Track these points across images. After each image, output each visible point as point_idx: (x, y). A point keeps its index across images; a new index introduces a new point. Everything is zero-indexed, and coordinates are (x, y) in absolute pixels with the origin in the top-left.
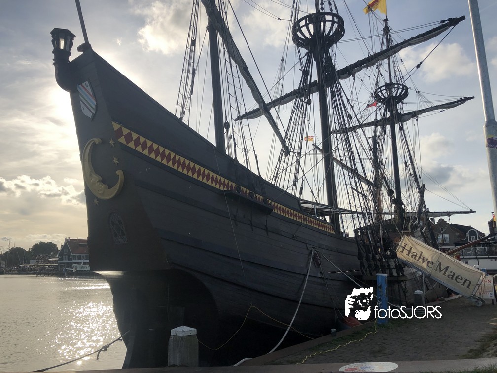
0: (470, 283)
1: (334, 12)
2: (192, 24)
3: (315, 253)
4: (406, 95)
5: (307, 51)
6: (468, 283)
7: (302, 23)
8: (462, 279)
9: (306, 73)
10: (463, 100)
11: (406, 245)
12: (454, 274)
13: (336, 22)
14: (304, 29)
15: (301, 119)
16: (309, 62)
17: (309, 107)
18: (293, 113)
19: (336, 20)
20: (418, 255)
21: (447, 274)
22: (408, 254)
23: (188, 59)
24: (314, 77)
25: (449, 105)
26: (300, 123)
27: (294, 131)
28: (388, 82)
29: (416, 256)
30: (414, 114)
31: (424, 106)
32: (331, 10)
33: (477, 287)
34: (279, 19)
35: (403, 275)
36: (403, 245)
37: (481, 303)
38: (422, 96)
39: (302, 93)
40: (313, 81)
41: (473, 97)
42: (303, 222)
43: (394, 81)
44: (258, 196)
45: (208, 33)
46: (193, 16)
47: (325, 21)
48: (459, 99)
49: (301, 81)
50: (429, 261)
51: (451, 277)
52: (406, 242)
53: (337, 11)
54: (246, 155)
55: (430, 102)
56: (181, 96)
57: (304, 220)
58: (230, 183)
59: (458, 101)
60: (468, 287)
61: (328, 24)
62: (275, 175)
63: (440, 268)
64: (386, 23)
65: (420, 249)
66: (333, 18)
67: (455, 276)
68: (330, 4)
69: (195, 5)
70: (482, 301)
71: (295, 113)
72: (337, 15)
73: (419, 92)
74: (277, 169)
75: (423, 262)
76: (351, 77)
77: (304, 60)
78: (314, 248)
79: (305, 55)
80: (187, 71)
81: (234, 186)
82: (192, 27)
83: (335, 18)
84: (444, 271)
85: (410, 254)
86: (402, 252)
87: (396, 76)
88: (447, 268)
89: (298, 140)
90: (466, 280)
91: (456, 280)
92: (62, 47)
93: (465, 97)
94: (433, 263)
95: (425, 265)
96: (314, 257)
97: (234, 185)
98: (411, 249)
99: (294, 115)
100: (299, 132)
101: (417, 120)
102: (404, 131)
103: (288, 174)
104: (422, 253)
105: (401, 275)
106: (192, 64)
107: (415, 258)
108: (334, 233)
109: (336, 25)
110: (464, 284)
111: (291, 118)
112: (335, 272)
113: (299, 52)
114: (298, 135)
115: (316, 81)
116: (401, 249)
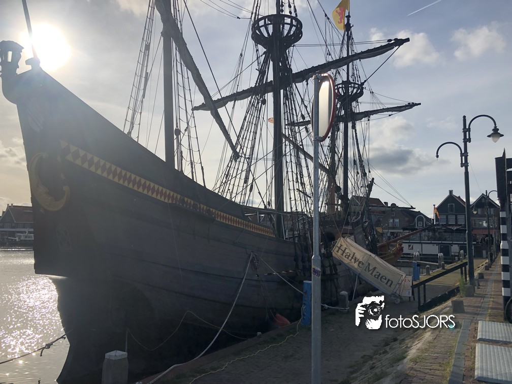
0: (392, 282)
1: (293, 15)
2: (147, 28)
3: (253, 257)
4: (361, 94)
5: (265, 50)
6: (390, 282)
7: (261, 23)
8: (385, 279)
9: (262, 73)
10: (411, 106)
11: (341, 245)
12: (380, 274)
13: (294, 26)
14: (263, 29)
15: (255, 118)
16: (266, 62)
17: (263, 106)
18: (247, 112)
19: (294, 23)
20: (351, 256)
21: (374, 274)
22: (342, 254)
23: (141, 63)
24: (270, 77)
25: (398, 109)
26: (254, 123)
27: (248, 130)
28: (345, 79)
29: (349, 256)
30: (367, 114)
31: (377, 107)
32: (290, 12)
33: (398, 286)
34: (238, 18)
35: (336, 274)
36: (339, 245)
37: (399, 300)
38: (376, 98)
39: (258, 91)
40: (269, 81)
41: (420, 104)
42: (244, 228)
43: (351, 80)
44: (202, 206)
45: (162, 38)
46: (148, 20)
47: (284, 24)
48: (407, 104)
49: (257, 81)
50: (360, 262)
51: (377, 276)
52: (341, 242)
53: (296, 14)
54: (192, 167)
55: (382, 104)
56: (132, 100)
57: (246, 226)
58: (175, 195)
59: (406, 106)
60: (390, 286)
61: (287, 27)
62: (226, 174)
63: (369, 268)
64: (348, 20)
65: (353, 250)
66: (292, 21)
67: (380, 276)
68: (290, 6)
69: (150, 8)
70: (401, 298)
71: (249, 113)
72: (296, 18)
73: (373, 93)
74: (228, 168)
75: (355, 262)
76: (305, 82)
77: (262, 59)
78: (253, 252)
79: (263, 54)
80: (139, 75)
81: (178, 198)
82: (146, 31)
83: (294, 21)
84: (371, 271)
85: (344, 254)
86: (338, 251)
87: (353, 75)
88: (375, 268)
89: (251, 139)
90: (389, 280)
91: (381, 280)
92: (10, 60)
93: (413, 103)
94: (363, 264)
95: (356, 265)
96: (252, 261)
97: (179, 196)
98: (345, 250)
99: (248, 115)
100: (252, 131)
101: (369, 120)
102: (356, 130)
103: (237, 180)
104: (354, 253)
105: (334, 272)
106: (145, 68)
107: (348, 258)
108: (274, 236)
109: (294, 29)
110: (387, 284)
111: (246, 117)
112: (271, 274)
113: (257, 50)
114: (252, 134)
115: (271, 81)
116: (337, 249)
